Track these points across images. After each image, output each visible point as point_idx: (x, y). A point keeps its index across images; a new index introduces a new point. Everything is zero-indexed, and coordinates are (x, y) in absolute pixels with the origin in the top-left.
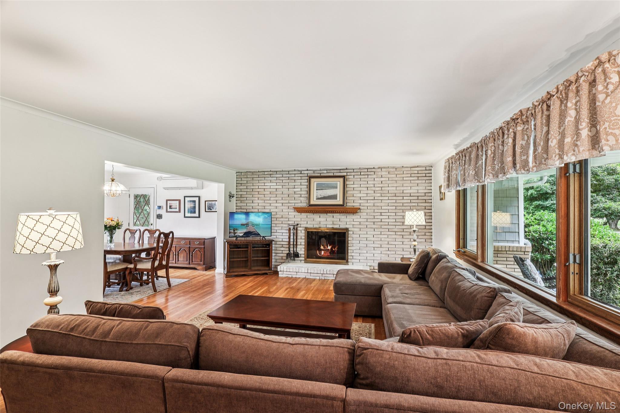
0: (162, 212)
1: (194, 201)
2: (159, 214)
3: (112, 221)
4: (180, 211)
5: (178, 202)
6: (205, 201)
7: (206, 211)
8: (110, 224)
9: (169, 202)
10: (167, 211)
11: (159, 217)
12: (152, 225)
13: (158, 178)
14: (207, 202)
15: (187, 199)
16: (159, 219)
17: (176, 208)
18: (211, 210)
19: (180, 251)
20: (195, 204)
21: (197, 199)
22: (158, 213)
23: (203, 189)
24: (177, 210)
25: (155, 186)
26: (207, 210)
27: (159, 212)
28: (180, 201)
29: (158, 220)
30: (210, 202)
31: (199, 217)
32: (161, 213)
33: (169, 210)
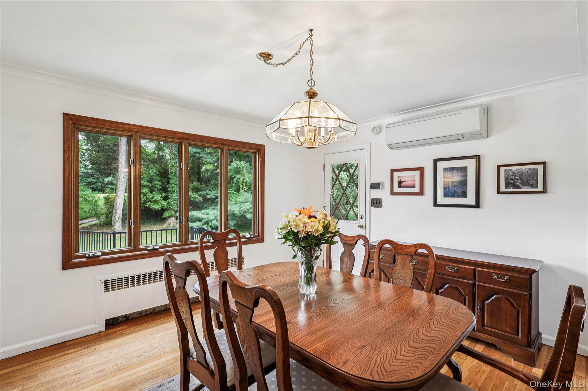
0: (383, 194)
1: (464, 170)
2: (376, 199)
3: (310, 217)
4: (421, 193)
5: (418, 172)
6: (499, 167)
7: (499, 192)
8: (309, 229)
9: (396, 174)
10: (393, 193)
11: (377, 203)
12: (362, 218)
13: (373, 129)
14: (502, 169)
15: (441, 165)
16: (377, 207)
17: (414, 187)
18: (518, 187)
19: (441, 288)
20: (466, 176)
21: (471, 164)
22: (373, 197)
23: (487, 137)
24: (417, 190)
25: (367, 146)
26: (503, 189)
27: (376, 194)
28: (421, 170)
29: (373, 209)
30: (514, 168)
31: (477, 205)
32: (380, 197)
33: (396, 190)
